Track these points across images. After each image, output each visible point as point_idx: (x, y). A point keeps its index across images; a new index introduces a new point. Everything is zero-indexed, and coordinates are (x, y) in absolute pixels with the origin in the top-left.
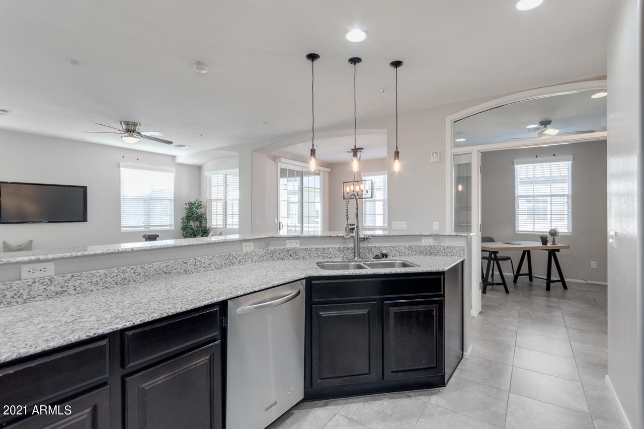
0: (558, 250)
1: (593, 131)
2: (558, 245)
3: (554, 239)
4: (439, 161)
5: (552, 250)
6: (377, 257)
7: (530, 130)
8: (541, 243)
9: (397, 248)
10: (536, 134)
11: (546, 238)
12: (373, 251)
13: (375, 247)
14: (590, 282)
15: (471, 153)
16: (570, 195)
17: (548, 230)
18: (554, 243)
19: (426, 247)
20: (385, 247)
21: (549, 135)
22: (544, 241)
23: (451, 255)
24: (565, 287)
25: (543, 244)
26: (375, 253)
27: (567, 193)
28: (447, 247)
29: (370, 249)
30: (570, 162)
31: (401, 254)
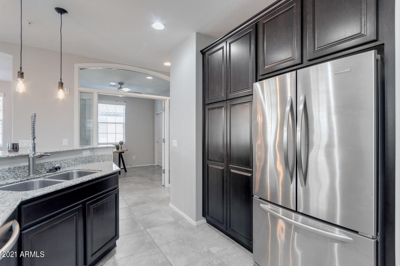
0: (123, 152)
1: (141, 93)
2: (124, 149)
3: (121, 146)
4: (68, 94)
5: (120, 153)
6: (51, 171)
7: (111, 85)
8: (116, 149)
9: (66, 161)
10: (116, 89)
11: (119, 146)
12: (45, 167)
13: (48, 162)
14: (133, 166)
15: (93, 93)
16: (125, 123)
17: (119, 142)
18: (121, 149)
19: (86, 158)
20: (55, 161)
21: (124, 91)
22: (118, 148)
23: (103, 161)
24: (126, 171)
25: (117, 150)
26: (47, 168)
27: (123, 122)
28: (100, 156)
29: (42, 165)
30: (125, 106)
31: (69, 165)
